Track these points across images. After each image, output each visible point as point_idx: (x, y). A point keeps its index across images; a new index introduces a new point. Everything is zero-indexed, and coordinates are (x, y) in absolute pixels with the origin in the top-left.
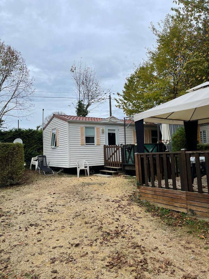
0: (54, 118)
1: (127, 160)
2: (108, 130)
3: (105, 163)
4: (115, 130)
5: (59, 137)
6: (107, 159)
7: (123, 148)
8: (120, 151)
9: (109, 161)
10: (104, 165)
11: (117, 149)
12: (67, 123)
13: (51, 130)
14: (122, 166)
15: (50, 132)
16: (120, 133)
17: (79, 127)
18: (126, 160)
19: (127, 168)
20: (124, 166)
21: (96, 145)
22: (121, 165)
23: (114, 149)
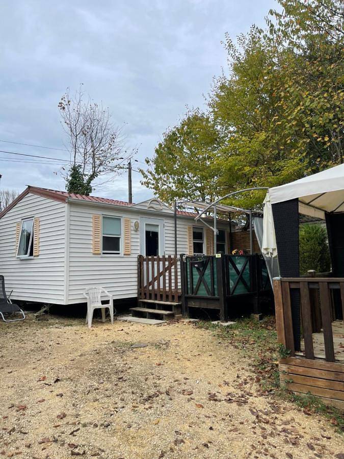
0: (30, 194)
1: (195, 287)
2: (146, 224)
3: (139, 293)
4: (158, 226)
5: (41, 236)
6: (145, 284)
7: (186, 263)
8: (179, 267)
9: (151, 288)
10: (136, 296)
11: (171, 265)
12: (66, 205)
13: (20, 220)
14: (183, 299)
15: (15, 225)
16: (167, 232)
17: (91, 216)
18: (193, 287)
19: (193, 304)
20: (188, 299)
21: (123, 256)
22: (179, 297)
23: (164, 264)
